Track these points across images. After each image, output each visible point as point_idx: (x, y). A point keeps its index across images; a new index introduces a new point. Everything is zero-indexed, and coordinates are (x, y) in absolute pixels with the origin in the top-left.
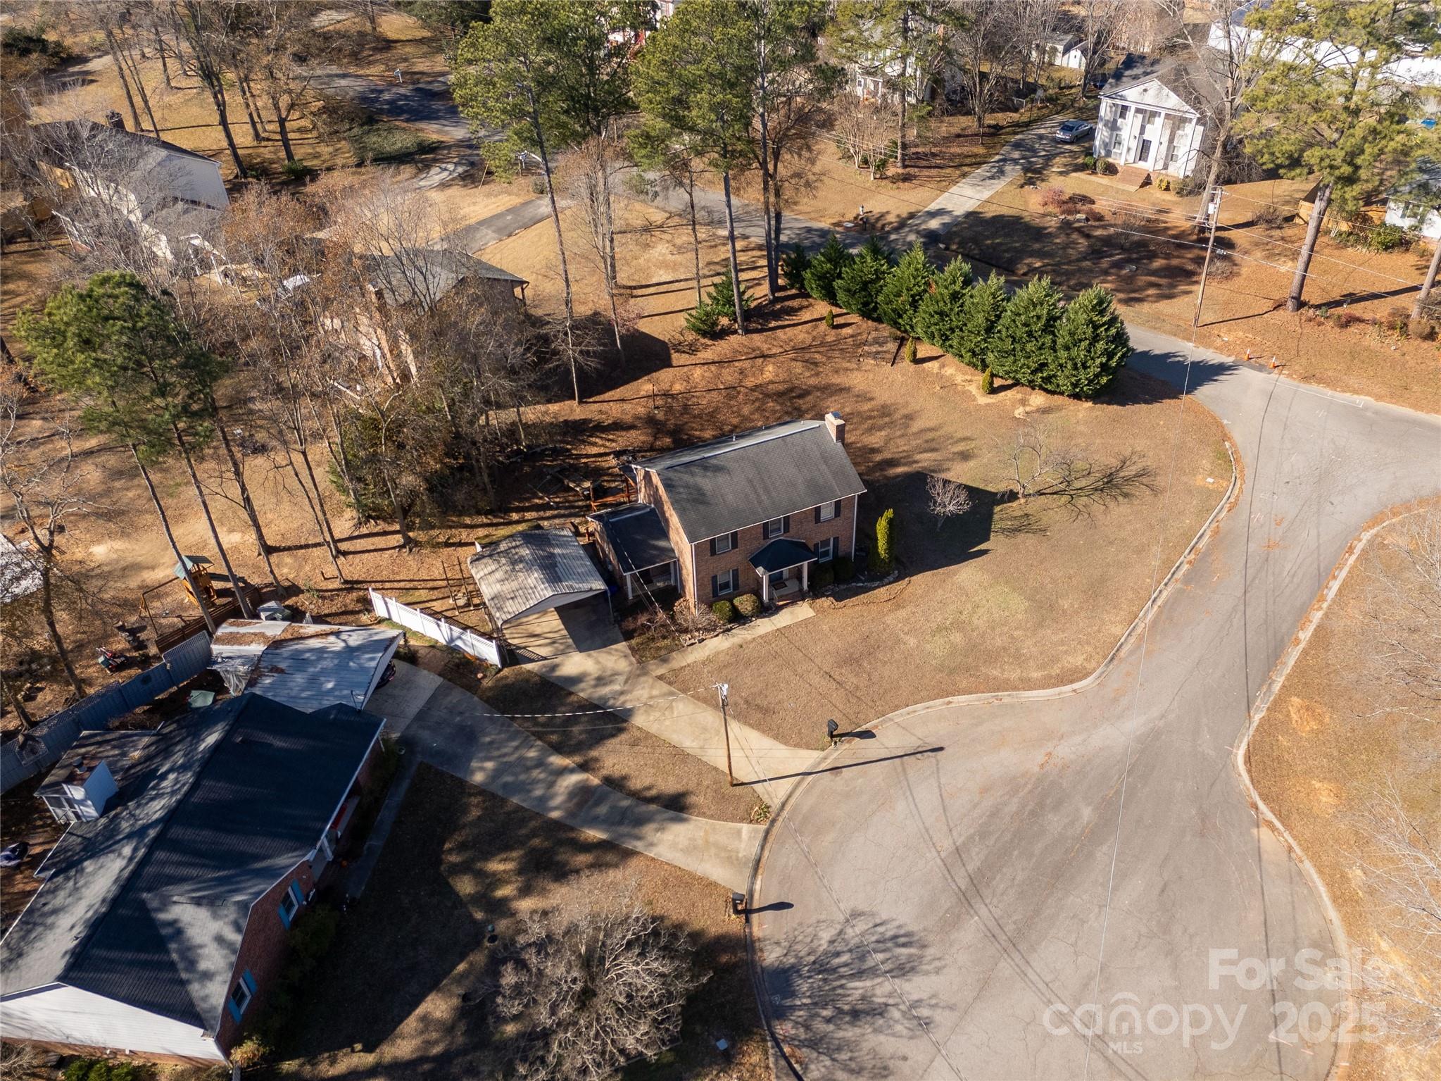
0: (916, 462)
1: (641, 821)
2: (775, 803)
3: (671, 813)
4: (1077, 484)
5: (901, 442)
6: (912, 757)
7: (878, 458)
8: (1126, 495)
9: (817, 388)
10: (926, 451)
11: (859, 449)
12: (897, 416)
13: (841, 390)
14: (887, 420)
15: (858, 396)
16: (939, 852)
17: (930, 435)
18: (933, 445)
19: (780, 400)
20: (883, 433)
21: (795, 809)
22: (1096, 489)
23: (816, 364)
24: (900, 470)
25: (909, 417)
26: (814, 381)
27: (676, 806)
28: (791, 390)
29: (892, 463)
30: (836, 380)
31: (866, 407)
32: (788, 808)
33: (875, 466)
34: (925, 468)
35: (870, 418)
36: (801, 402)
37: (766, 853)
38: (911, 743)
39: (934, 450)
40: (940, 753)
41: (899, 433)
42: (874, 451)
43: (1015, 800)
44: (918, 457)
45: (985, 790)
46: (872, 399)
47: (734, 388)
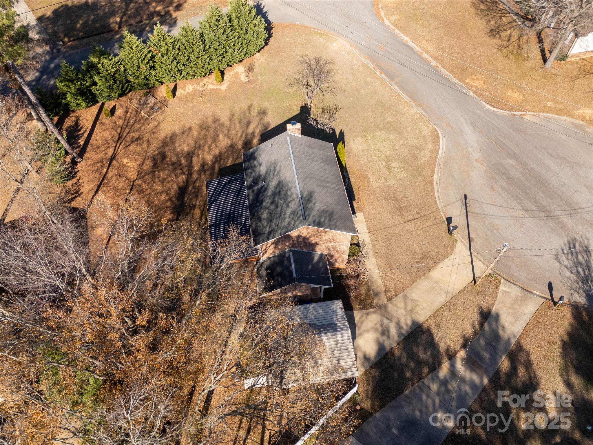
1: (496, 337)
3: (491, 319)
6: (468, 207)
12: (211, 124)
13: (172, 138)
16: (525, 217)
17: (236, 119)
20: (221, 136)
25: (216, 120)
38: (459, 206)
40: (468, 197)
47: (133, 185)
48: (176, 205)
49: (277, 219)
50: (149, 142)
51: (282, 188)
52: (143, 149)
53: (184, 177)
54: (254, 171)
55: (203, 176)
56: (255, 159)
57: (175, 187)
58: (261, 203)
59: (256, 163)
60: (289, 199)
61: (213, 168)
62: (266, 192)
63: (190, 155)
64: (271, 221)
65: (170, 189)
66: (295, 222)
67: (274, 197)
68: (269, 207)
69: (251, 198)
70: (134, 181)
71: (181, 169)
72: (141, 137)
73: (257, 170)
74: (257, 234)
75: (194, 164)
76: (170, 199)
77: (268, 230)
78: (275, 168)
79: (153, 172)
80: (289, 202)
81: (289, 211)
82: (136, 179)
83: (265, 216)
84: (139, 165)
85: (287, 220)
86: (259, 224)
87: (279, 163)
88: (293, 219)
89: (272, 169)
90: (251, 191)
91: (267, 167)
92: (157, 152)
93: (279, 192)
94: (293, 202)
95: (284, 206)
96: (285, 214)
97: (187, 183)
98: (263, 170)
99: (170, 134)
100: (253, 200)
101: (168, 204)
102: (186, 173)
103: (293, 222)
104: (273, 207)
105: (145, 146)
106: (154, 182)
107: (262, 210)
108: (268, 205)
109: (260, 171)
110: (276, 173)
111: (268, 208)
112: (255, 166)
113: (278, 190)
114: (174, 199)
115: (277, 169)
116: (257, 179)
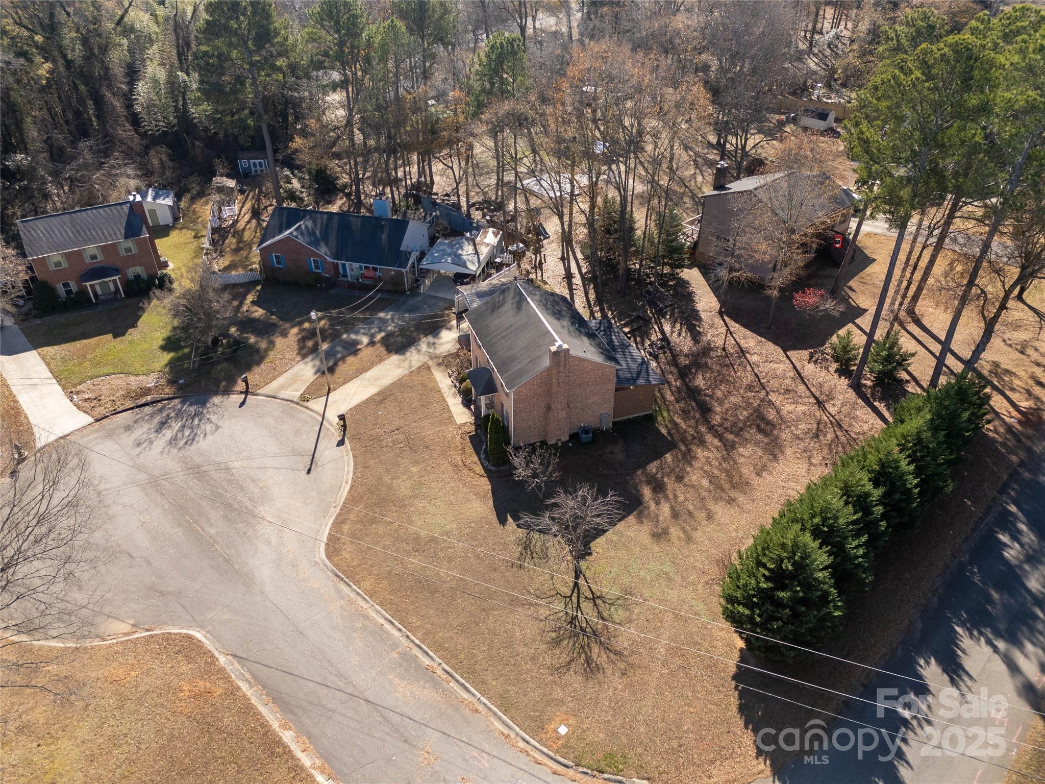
2: (308, 404)
3: (324, 369)
4: (586, 606)
5: (692, 495)
6: (308, 460)
7: (668, 481)
8: (557, 640)
9: (774, 440)
10: (674, 510)
11: (683, 469)
13: (774, 455)
14: (726, 485)
15: (764, 466)
17: (701, 515)
18: (684, 517)
19: (753, 418)
20: (706, 485)
21: (302, 411)
22: (574, 619)
23: (816, 436)
24: (646, 492)
26: (786, 436)
27: (327, 371)
29: (658, 488)
30: (790, 451)
31: (747, 472)
32: (304, 408)
34: (647, 508)
35: (729, 476)
36: (753, 431)
37: (279, 400)
38: (323, 460)
39: (675, 516)
40: (304, 473)
41: (705, 494)
42: (680, 478)
43: (245, 499)
44: (665, 505)
45: (263, 488)
46: (758, 474)
48: (699, 395)
49: (549, 299)
50: (799, 439)
51: (553, 314)
52: (798, 428)
53: (715, 422)
54: (597, 344)
55: (692, 432)
56: (602, 353)
57: (717, 409)
59: (600, 350)
61: (687, 445)
62: (571, 321)
64: (555, 301)
65: (721, 404)
67: (559, 313)
68: (562, 310)
70: (767, 393)
71: (726, 428)
72: (815, 440)
73: (593, 343)
75: (717, 441)
76: (711, 397)
78: (570, 332)
79: (757, 411)
82: (767, 396)
84: (780, 411)
85: (537, 293)
87: (565, 333)
89: (573, 334)
91: (582, 339)
92: (775, 433)
94: (535, 299)
95: (544, 302)
97: (706, 418)
98: (586, 339)
99: (780, 457)
101: (708, 392)
102: (716, 427)
104: (557, 308)
105: (798, 432)
106: (744, 402)
108: (564, 312)
109: (589, 340)
110: (566, 329)
112: (599, 348)
113: (557, 316)
114: (707, 398)
116: (590, 336)
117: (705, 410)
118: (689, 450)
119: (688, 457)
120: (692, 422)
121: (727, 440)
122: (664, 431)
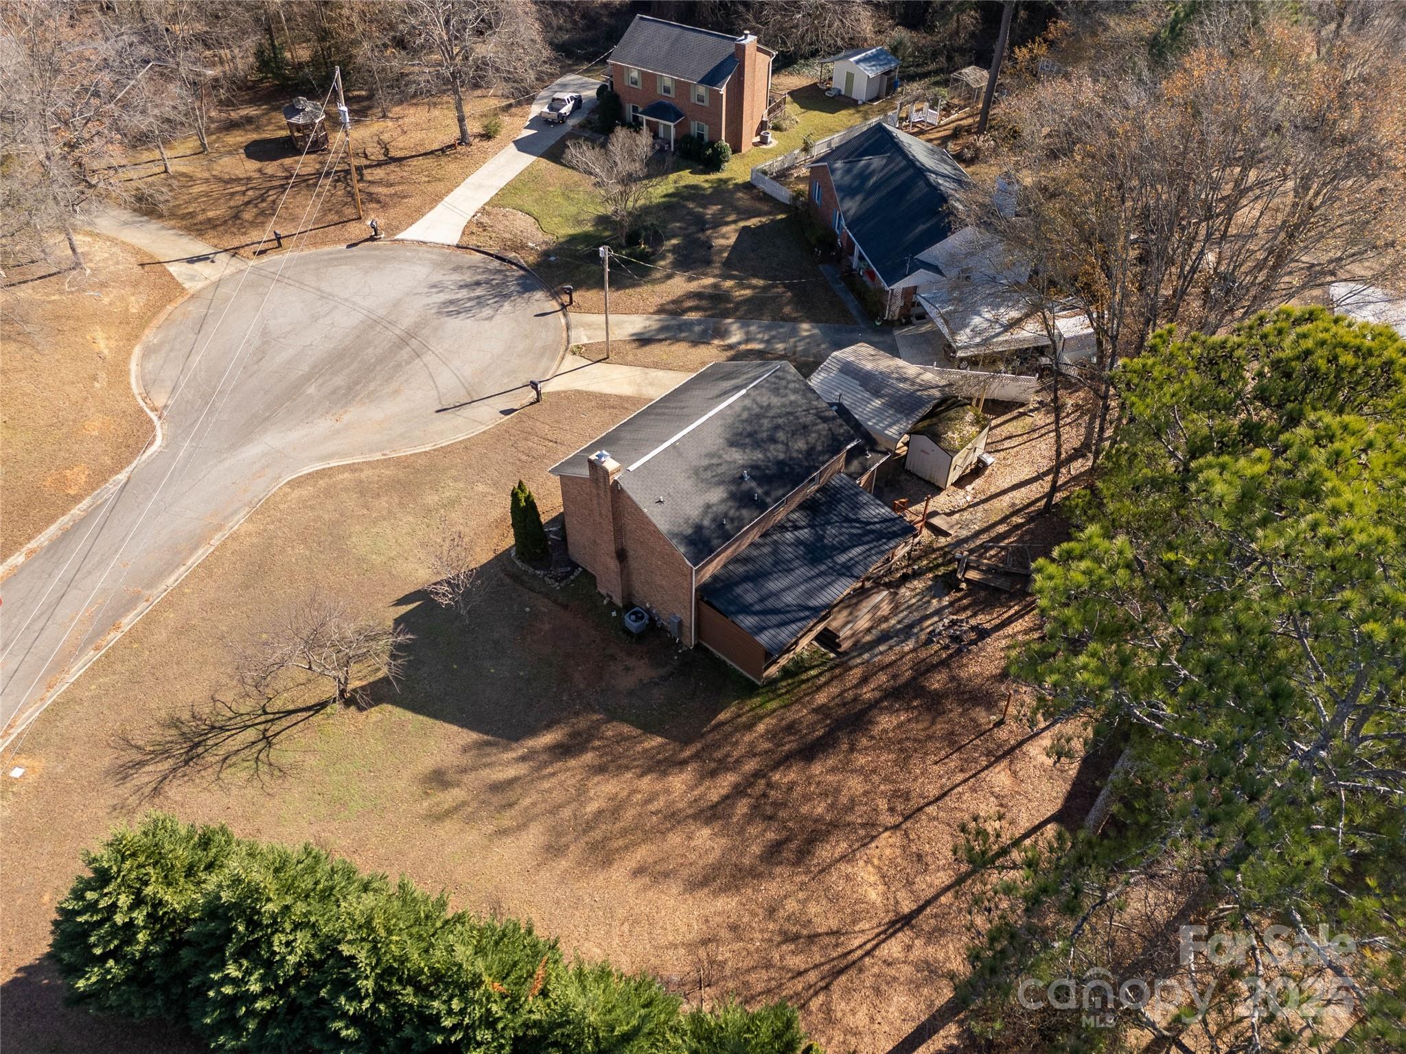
0: (523, 759)
1: (662, 329)
2: (569, 357)
3: (646, 336)
4: (251, 734)
5: (558, 796)
6: (463, 402)
7: (589, 757)
8: (175, 723)
9: (753, 874)
10: (511, 782)
11: (627, 768)
12: (575, 851)
13: (705, 882)
14: (597, 834)
15: (666, 875)
16: (434, 353)
17: (507, 820)
18: (496, 800)
19: (810, 825)
20: (591, 808)
21: (553, 359)
22: (222, 729)
23: (789, 938)
24: (547, 739)
25: (554, 850)
26: (771, 889)
27: (643, 340)
28: (803, 854)
29: (563, 751)
30: (727, 904)
31: (642, 854)
32: (559, 358)
33: (588, 741)
34: (506, 749)
35: (624, 832)
36: (771, 835)
37: (564, 335)
38: (467, 412)
39: (496, 788)
40: (439, 408)
41: (566, 813)
42: (601, 769)
43: (371, 389)
44: (521, 769)
45: (396, 392)
46: (639, 872)
47: (906, 818)
48: (851, 732)
49: (797, 418)
50: (771, 912)
51: (741, 434)
52: (804, 902)
53: (776, 777)
54: (726, 515)
55: (736, 754)
56: (699, 528)
57: (817, 768)
58: (780, 463)
59: (706, 523)
60: (757, 410)
61: (696, 756)
62: (760, 463)
63: (712, 814)
64: (805, 427)
65: (833, 770)
66: (789, 382)
67: (762, 441)
68: (783, 443)
69: (780, 492)
70: (896, 827)
71: (765, 795)
72: (777, 939)
73: (723, 508)
74: (835, 443)
75: (724, 792)
76: (852, 749)
77: (822, 426)
78: (706, 469)
79: (834, 825)
80: (762, 407)
81: (775, 401)
82: (886, 829)
83: (800, 445)
84: (848, 862)
85: (793, 398)
86: (819, 448)
87: (694, 463)
88: (786, 388)
89: (709, 474)
90: (768, 500)
91: (708, 490)
92: (778, 870)
93: (750, 435)
94: (759, 399)
95: (771, 414)
96: (784, 406)
97: (784, 761)
98: (716, 495)
99: (702, 893)
100: (785, 486)
101: (865, 742)
102: (763, 781)
103: (792, 386)
104: (781, 435)
105: (791, 905)
106: (852, 800)
107: (795, 455)
108: (780, 447)
109: (723, 501)
110: (715, 461)
111: (787, 445)
112: (714, 520)
113: (747, 440)
114: (845, 747)
115: (706, 462)
116: (741, 500)
117: (809, 753)
118: (683, 763)
119: (661, 766)
120: (767, 745)
121: (733, 806)
122: (722, 717)
